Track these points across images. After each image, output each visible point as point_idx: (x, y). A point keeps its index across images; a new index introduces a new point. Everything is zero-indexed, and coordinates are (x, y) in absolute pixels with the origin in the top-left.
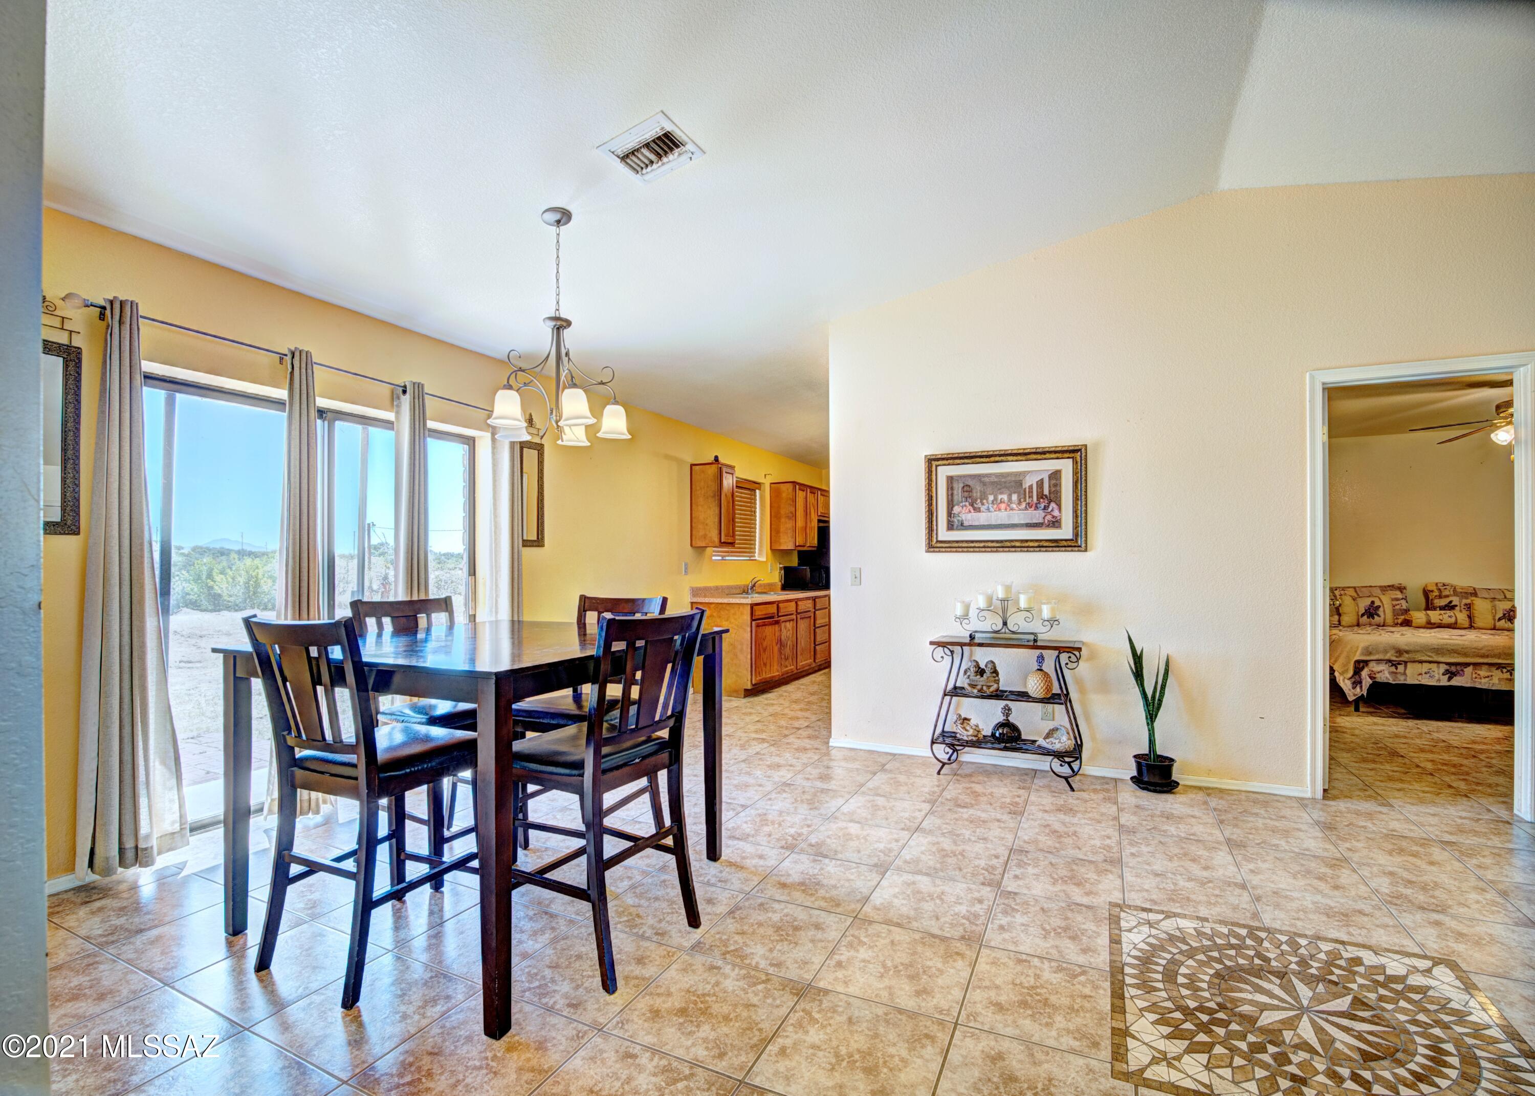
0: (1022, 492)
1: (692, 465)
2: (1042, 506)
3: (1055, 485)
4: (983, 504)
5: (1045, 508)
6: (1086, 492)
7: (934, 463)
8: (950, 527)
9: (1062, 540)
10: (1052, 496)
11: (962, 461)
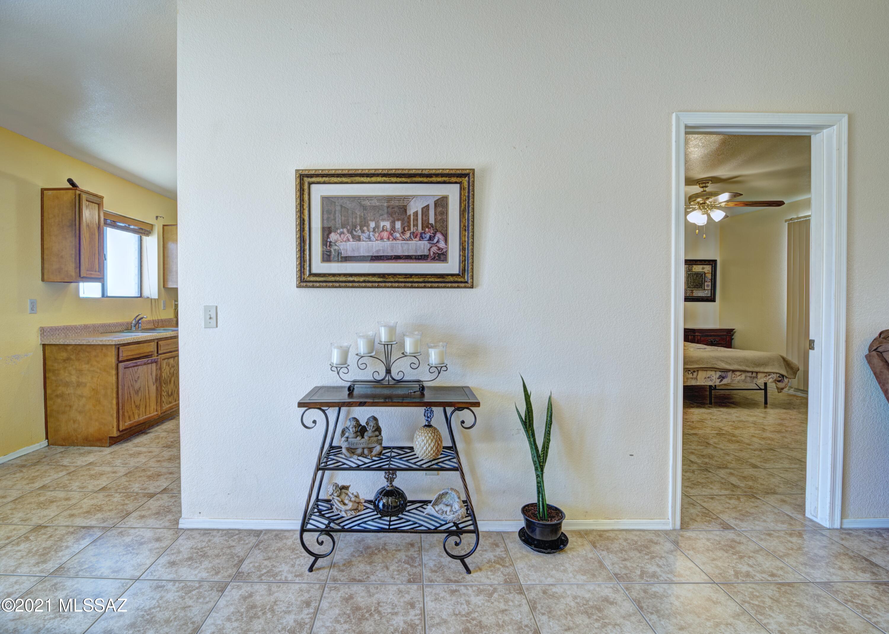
0: (406, 219)
1: (43, 190)
2: (428, 236)
3: (442, 213)
4: (363, 232)
5: (431, 239)
6: (473, 222)
7: (307, 180)
8: (327, 257)
9: (448, 275)
10: (438, 225)
11: (339, 179)
